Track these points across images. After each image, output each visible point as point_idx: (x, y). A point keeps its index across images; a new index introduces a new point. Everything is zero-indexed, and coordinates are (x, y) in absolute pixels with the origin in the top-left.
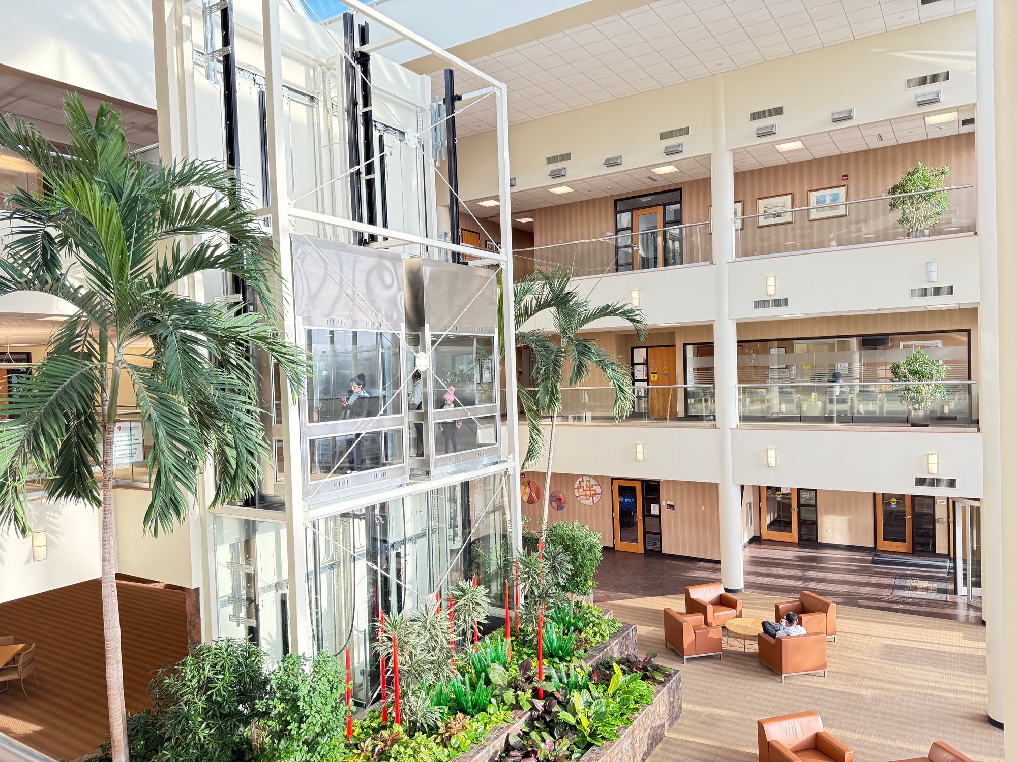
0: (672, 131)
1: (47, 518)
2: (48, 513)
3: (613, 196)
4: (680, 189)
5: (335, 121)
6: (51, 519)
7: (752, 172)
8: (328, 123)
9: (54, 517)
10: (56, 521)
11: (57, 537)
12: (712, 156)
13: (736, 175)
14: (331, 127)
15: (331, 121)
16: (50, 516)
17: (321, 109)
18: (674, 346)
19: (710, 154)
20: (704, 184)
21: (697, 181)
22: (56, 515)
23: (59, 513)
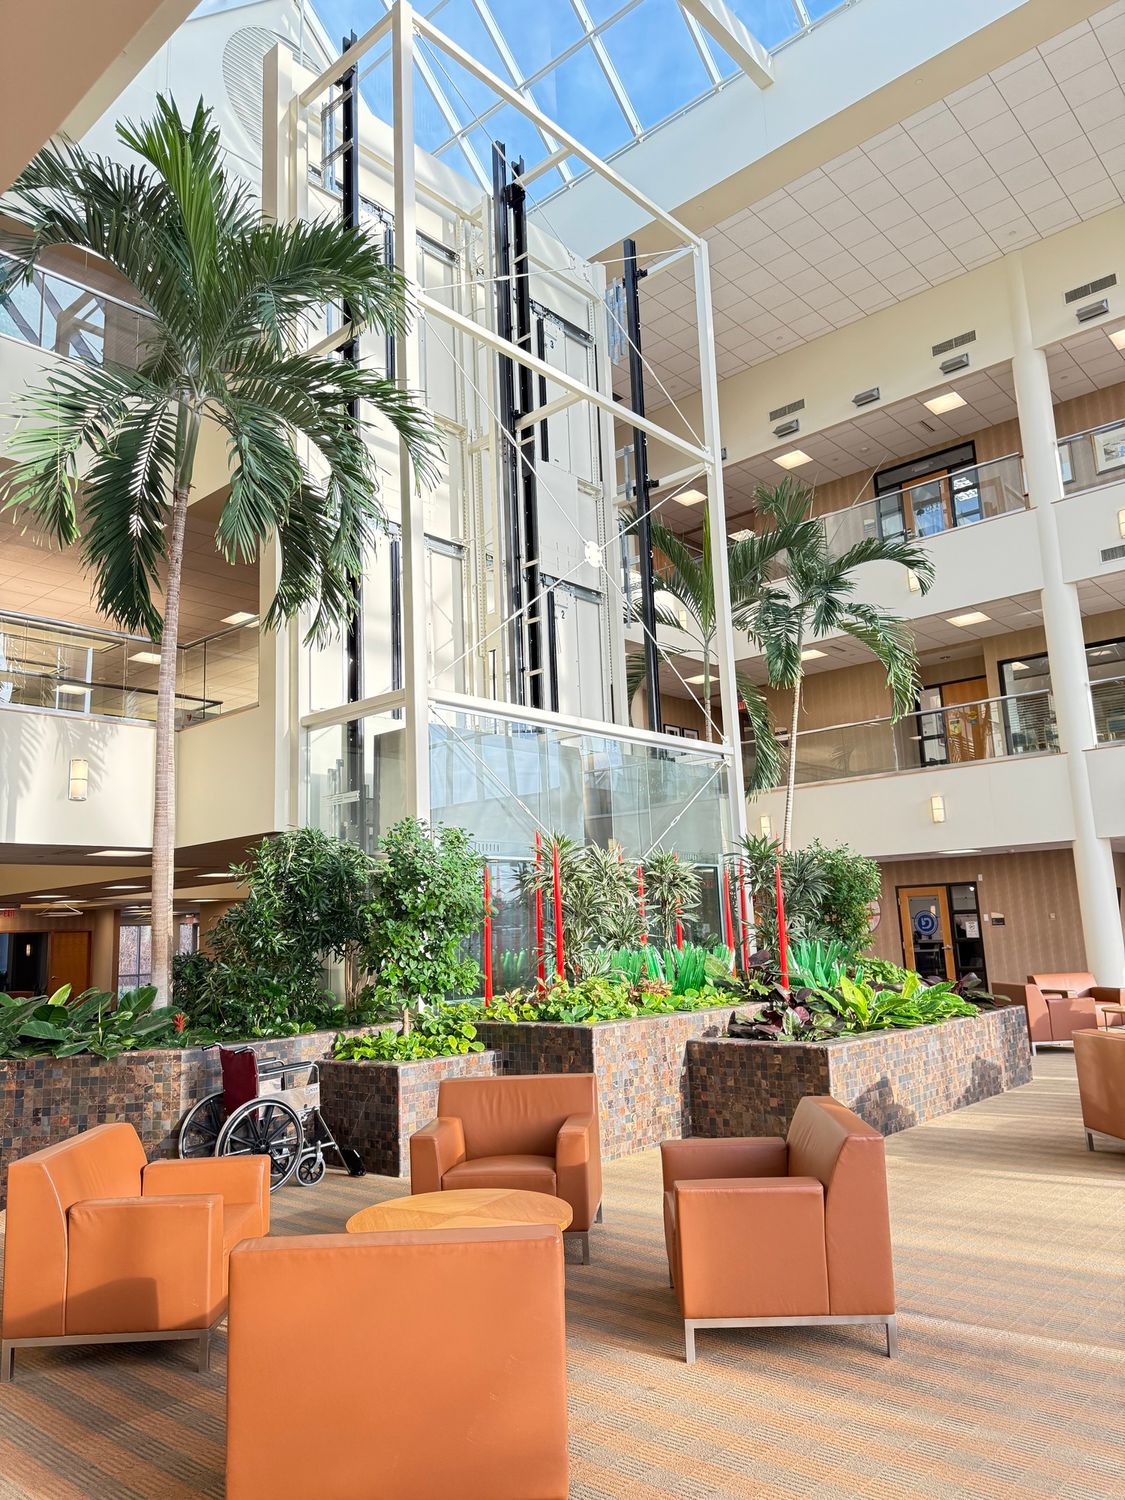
0: (951, 341)
1: (90, 745)
2: (91, 739)
3: (872, 469)
4: (972, 443)
5: (481, 292)
6: (94, 748)
7: (1079, 400)
8: (471, 291)
9: (98, 747)
10: (100, 753)
11: (100, 776)
12: (1014, 364)
13: (1056, 408)
14: (476, 297)
15: (476, 292)
16: (93, 744)
17: (463, 273)
18: (985, 676)
19: (1010, 362)
20: (1007, 432)
21: (996, 428)
22: (101, 745)
23: (105, 744)
